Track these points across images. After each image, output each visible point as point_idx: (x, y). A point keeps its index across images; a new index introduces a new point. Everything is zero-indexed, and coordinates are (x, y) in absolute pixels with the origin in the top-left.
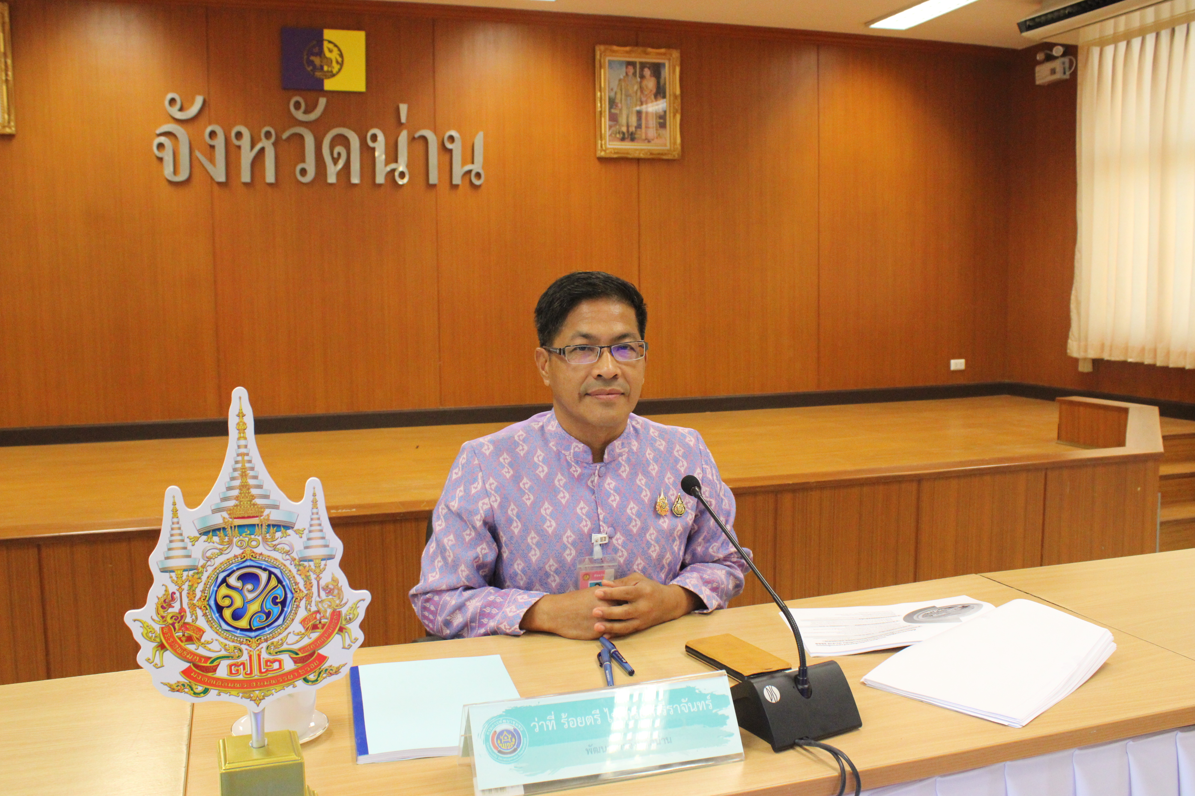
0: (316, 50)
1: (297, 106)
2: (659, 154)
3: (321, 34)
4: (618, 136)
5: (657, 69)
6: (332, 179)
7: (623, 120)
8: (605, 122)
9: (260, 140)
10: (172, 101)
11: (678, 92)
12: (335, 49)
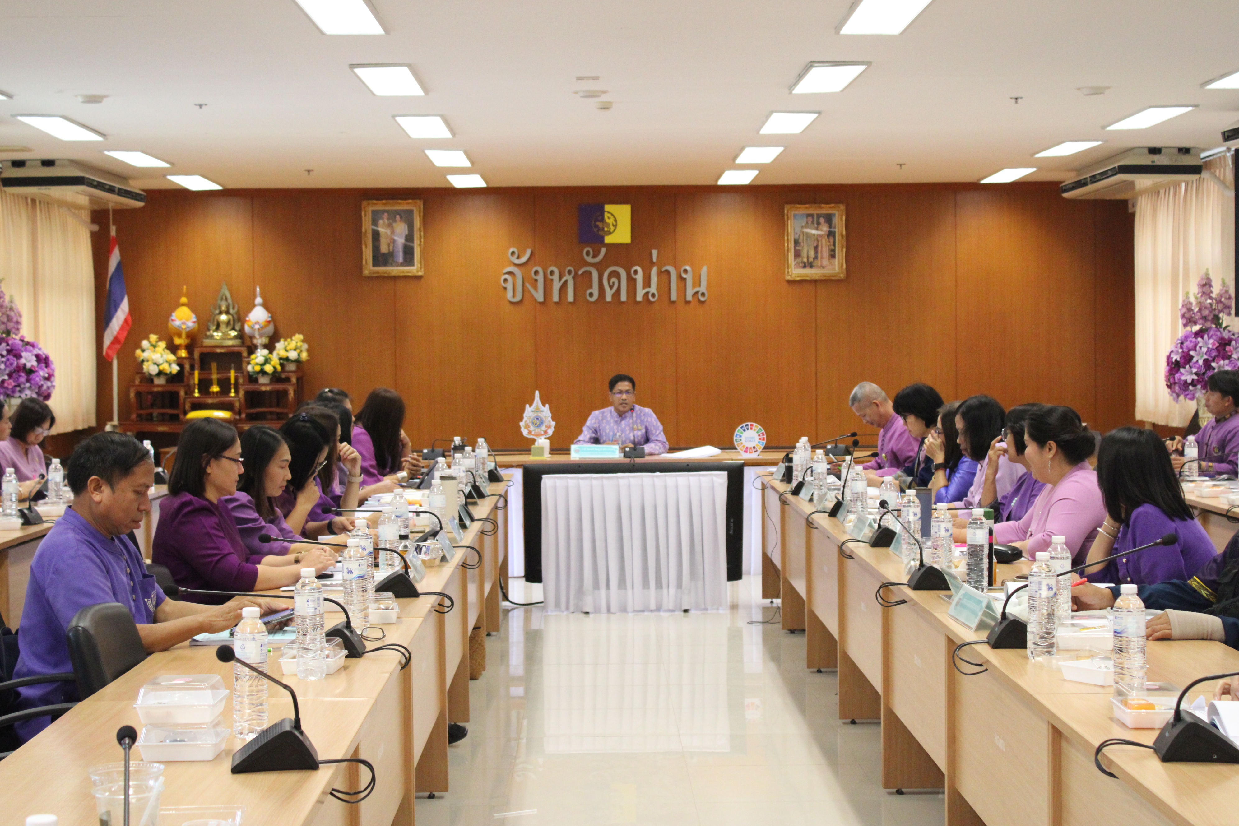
0: (600, 218)
1: (588, 253)
2: (830, 276)
3: (603, 208)
4: (801, 265)
5: (829, 219)
6: (609, 298)
7: (804, 254)
8: (791, 255)
9: (565, 275)
10: (513, 253)
11: (844, 233)
12: (612, 217)
